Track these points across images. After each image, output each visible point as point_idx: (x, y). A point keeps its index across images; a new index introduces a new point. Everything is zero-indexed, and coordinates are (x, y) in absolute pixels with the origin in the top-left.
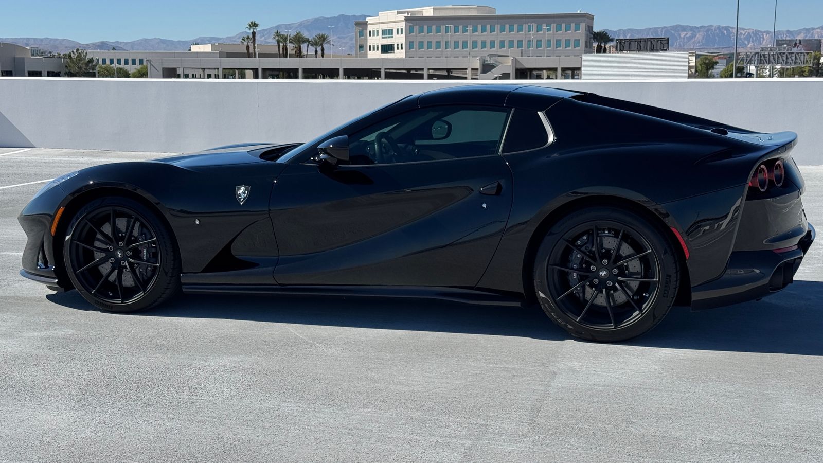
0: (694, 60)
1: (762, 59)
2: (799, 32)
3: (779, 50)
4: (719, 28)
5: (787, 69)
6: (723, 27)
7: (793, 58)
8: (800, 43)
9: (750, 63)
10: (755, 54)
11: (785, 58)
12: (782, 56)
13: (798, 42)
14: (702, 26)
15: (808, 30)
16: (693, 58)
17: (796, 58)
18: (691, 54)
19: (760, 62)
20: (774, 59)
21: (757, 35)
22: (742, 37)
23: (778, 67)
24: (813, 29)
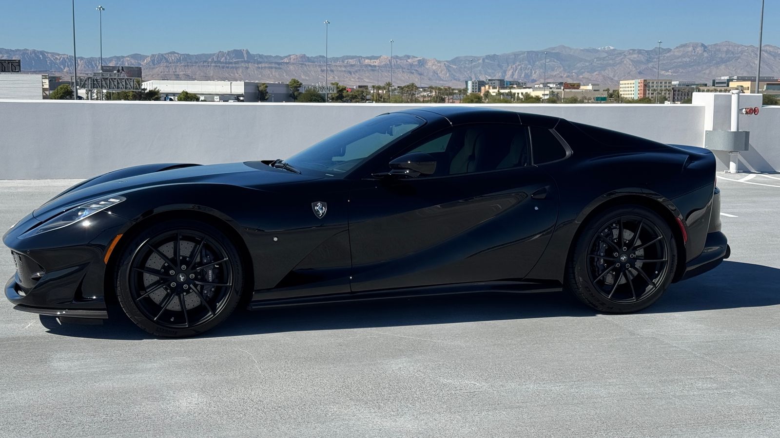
0: (48, 83)
1: (94, 83)
2: (110, 59)
3: (111, 76)
4: (34, 51)
5: (113, 93)
6: (38, 52)
7: (124, 83)
8: (123, 70)
9: (83, 87)
10: (89, 78)
11: (116, 83)
12: (113, 81)
13: (120, 69)
14: (18, 50)
15: (118, 58)
16: (47, 81)
17: (126, 84)
18: (44, 77)
19: (94, 86)
20: (106, 84)
21: (90, 62)
22: (58, 61)
23: (105, 91)
24: (123, 57)
